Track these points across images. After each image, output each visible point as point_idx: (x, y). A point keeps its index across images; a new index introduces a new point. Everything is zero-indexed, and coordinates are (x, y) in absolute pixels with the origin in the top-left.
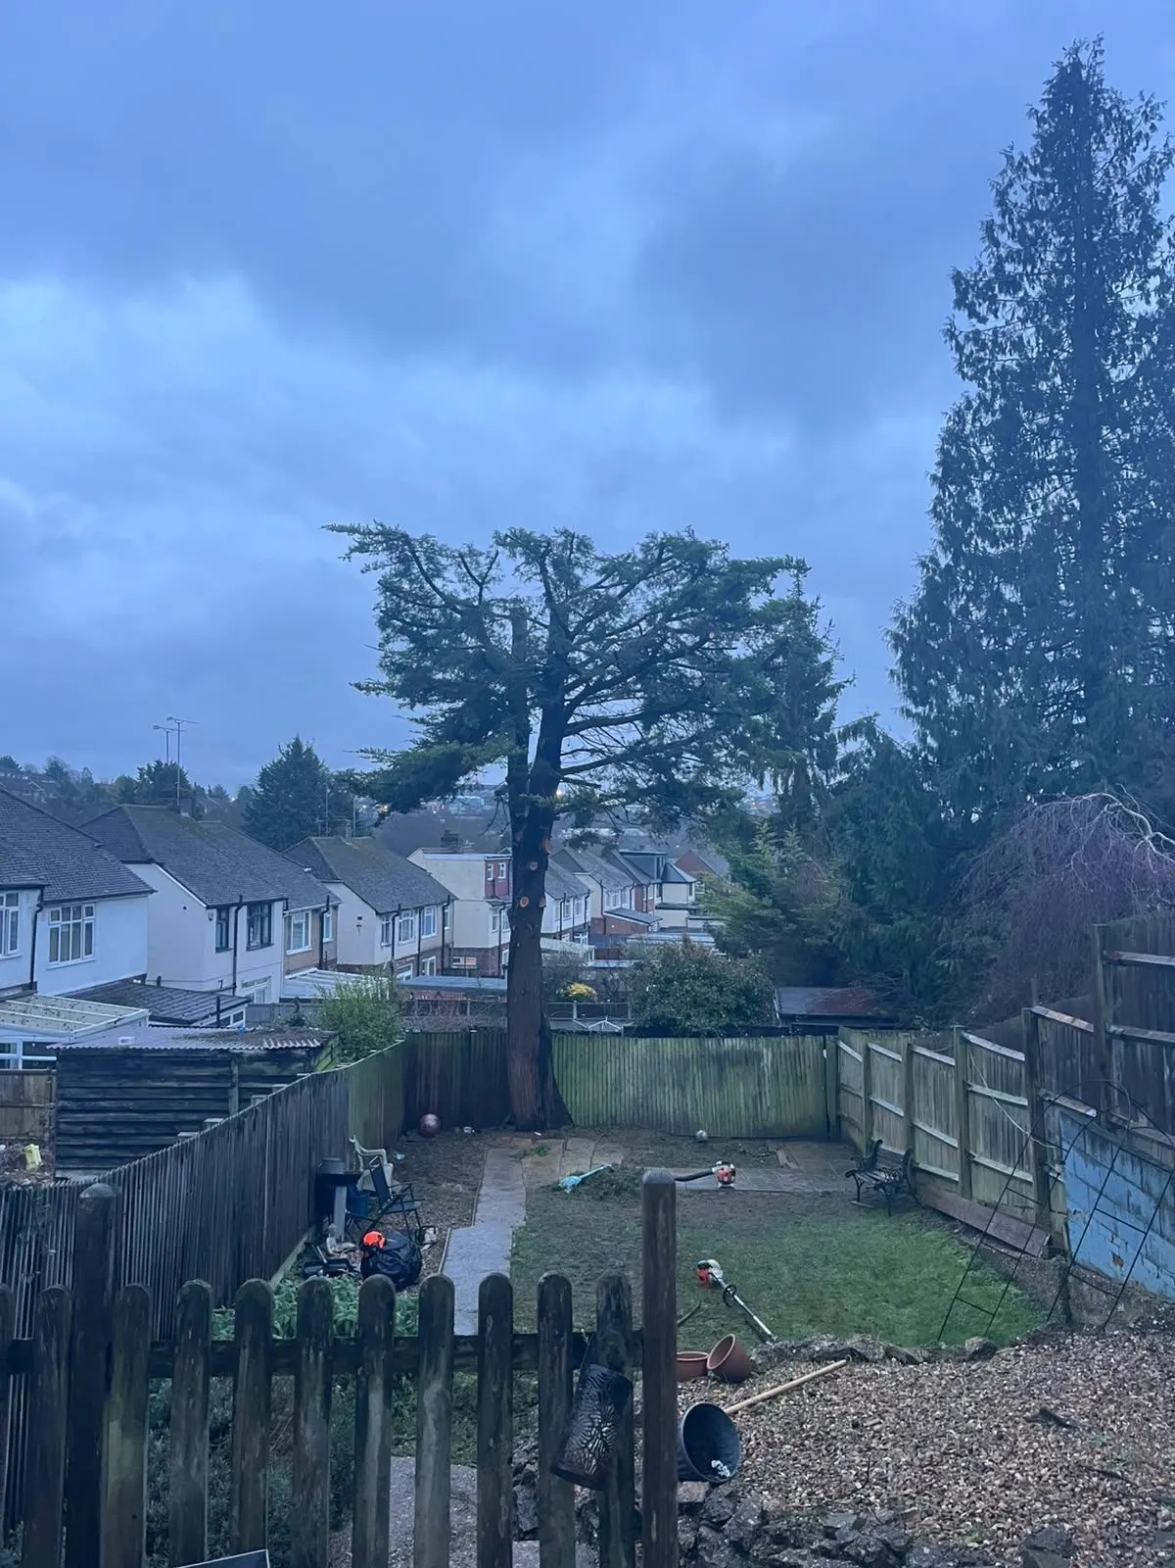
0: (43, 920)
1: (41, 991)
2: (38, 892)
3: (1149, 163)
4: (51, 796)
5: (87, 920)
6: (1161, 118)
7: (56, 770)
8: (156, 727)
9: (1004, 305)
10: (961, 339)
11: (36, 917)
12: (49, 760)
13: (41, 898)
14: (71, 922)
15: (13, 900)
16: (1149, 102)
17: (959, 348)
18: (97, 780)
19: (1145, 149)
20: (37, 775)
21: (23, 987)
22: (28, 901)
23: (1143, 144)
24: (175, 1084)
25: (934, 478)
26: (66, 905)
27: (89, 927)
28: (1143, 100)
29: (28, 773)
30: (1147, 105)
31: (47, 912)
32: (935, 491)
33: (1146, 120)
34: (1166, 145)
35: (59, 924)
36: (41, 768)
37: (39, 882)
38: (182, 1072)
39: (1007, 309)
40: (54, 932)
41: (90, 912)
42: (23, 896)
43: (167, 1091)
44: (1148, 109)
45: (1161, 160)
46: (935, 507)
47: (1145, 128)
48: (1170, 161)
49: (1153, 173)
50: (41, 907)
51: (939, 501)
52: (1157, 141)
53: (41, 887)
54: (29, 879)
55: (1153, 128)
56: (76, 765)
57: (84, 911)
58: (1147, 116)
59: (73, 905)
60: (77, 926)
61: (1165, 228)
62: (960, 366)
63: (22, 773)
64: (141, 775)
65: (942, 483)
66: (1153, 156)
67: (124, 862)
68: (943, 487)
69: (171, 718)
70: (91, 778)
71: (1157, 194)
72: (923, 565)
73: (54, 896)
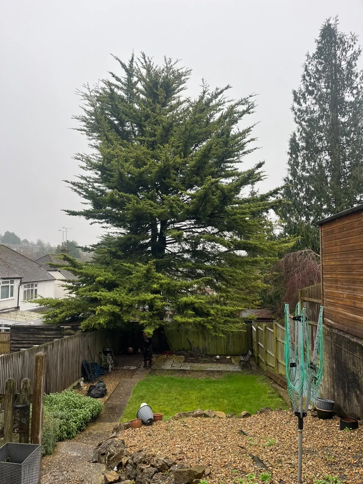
0: (22, 287)
1: (21, 309)
2: (20, 279)
3: (354, 54)
4: (38, 251)
5: (35, 288)
6: (357, 40)
7: (40, 243)
8: (60, 230)
9: (308, 100)
10: (296, 111)
11: (19, 287)
12: (38, 240)
13: (21, 281)
14: (30, 289)
15: (12, 282)
16: (353, 35)
17: (296, 113)
18: (52, 246)
19: (352, 50)
20: (34, 244)
21: (15, 308)
22: (17, 283)
23: (351, 48)
24: (44, 336)
25: (288, 153)
26: (28, 284)
27: (36, 290)
28: (351, 34)
29: (32, 244)
30: (353, 36)
31: (23, 286)
32: (289, 157)
33: (352, 41)
34: (359, 48)
35: (26, 289)
36: (35, 242)
37: (20, 277)
38: (46, 333)
39: (309, 101)
40: (25, 292)
41: (36, 285)
42: (15, 281)
43: (42, 338)
44: (353, 38)
45: (357, 53)
46: (289, 162)
47: (352, 43)
48: (360, 54)
49: (355, 57)
50: (21, 284)
51: (290, 160)
52: (356, 48)
53: (21, 278)
54: (17, 276)
55: (355, 43)
56: (45, 242)
57: (34, 286)
58: (353, 40)
59: (30, 284)
60: (32, 290)
61: (359, 74)
62: (295, 119)
63: (30, 244)
64: (63, 244)
65: (291, 154)
66: (355, 52)
67: (48, 271)
68: (291, 156)
69: (64, 228)
70: (50, 246)
71: (355, 64)
72: (285, 180)
73: (25, 281)
